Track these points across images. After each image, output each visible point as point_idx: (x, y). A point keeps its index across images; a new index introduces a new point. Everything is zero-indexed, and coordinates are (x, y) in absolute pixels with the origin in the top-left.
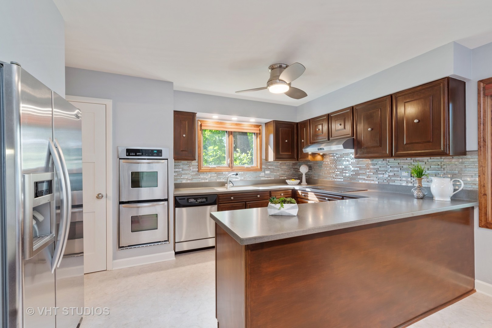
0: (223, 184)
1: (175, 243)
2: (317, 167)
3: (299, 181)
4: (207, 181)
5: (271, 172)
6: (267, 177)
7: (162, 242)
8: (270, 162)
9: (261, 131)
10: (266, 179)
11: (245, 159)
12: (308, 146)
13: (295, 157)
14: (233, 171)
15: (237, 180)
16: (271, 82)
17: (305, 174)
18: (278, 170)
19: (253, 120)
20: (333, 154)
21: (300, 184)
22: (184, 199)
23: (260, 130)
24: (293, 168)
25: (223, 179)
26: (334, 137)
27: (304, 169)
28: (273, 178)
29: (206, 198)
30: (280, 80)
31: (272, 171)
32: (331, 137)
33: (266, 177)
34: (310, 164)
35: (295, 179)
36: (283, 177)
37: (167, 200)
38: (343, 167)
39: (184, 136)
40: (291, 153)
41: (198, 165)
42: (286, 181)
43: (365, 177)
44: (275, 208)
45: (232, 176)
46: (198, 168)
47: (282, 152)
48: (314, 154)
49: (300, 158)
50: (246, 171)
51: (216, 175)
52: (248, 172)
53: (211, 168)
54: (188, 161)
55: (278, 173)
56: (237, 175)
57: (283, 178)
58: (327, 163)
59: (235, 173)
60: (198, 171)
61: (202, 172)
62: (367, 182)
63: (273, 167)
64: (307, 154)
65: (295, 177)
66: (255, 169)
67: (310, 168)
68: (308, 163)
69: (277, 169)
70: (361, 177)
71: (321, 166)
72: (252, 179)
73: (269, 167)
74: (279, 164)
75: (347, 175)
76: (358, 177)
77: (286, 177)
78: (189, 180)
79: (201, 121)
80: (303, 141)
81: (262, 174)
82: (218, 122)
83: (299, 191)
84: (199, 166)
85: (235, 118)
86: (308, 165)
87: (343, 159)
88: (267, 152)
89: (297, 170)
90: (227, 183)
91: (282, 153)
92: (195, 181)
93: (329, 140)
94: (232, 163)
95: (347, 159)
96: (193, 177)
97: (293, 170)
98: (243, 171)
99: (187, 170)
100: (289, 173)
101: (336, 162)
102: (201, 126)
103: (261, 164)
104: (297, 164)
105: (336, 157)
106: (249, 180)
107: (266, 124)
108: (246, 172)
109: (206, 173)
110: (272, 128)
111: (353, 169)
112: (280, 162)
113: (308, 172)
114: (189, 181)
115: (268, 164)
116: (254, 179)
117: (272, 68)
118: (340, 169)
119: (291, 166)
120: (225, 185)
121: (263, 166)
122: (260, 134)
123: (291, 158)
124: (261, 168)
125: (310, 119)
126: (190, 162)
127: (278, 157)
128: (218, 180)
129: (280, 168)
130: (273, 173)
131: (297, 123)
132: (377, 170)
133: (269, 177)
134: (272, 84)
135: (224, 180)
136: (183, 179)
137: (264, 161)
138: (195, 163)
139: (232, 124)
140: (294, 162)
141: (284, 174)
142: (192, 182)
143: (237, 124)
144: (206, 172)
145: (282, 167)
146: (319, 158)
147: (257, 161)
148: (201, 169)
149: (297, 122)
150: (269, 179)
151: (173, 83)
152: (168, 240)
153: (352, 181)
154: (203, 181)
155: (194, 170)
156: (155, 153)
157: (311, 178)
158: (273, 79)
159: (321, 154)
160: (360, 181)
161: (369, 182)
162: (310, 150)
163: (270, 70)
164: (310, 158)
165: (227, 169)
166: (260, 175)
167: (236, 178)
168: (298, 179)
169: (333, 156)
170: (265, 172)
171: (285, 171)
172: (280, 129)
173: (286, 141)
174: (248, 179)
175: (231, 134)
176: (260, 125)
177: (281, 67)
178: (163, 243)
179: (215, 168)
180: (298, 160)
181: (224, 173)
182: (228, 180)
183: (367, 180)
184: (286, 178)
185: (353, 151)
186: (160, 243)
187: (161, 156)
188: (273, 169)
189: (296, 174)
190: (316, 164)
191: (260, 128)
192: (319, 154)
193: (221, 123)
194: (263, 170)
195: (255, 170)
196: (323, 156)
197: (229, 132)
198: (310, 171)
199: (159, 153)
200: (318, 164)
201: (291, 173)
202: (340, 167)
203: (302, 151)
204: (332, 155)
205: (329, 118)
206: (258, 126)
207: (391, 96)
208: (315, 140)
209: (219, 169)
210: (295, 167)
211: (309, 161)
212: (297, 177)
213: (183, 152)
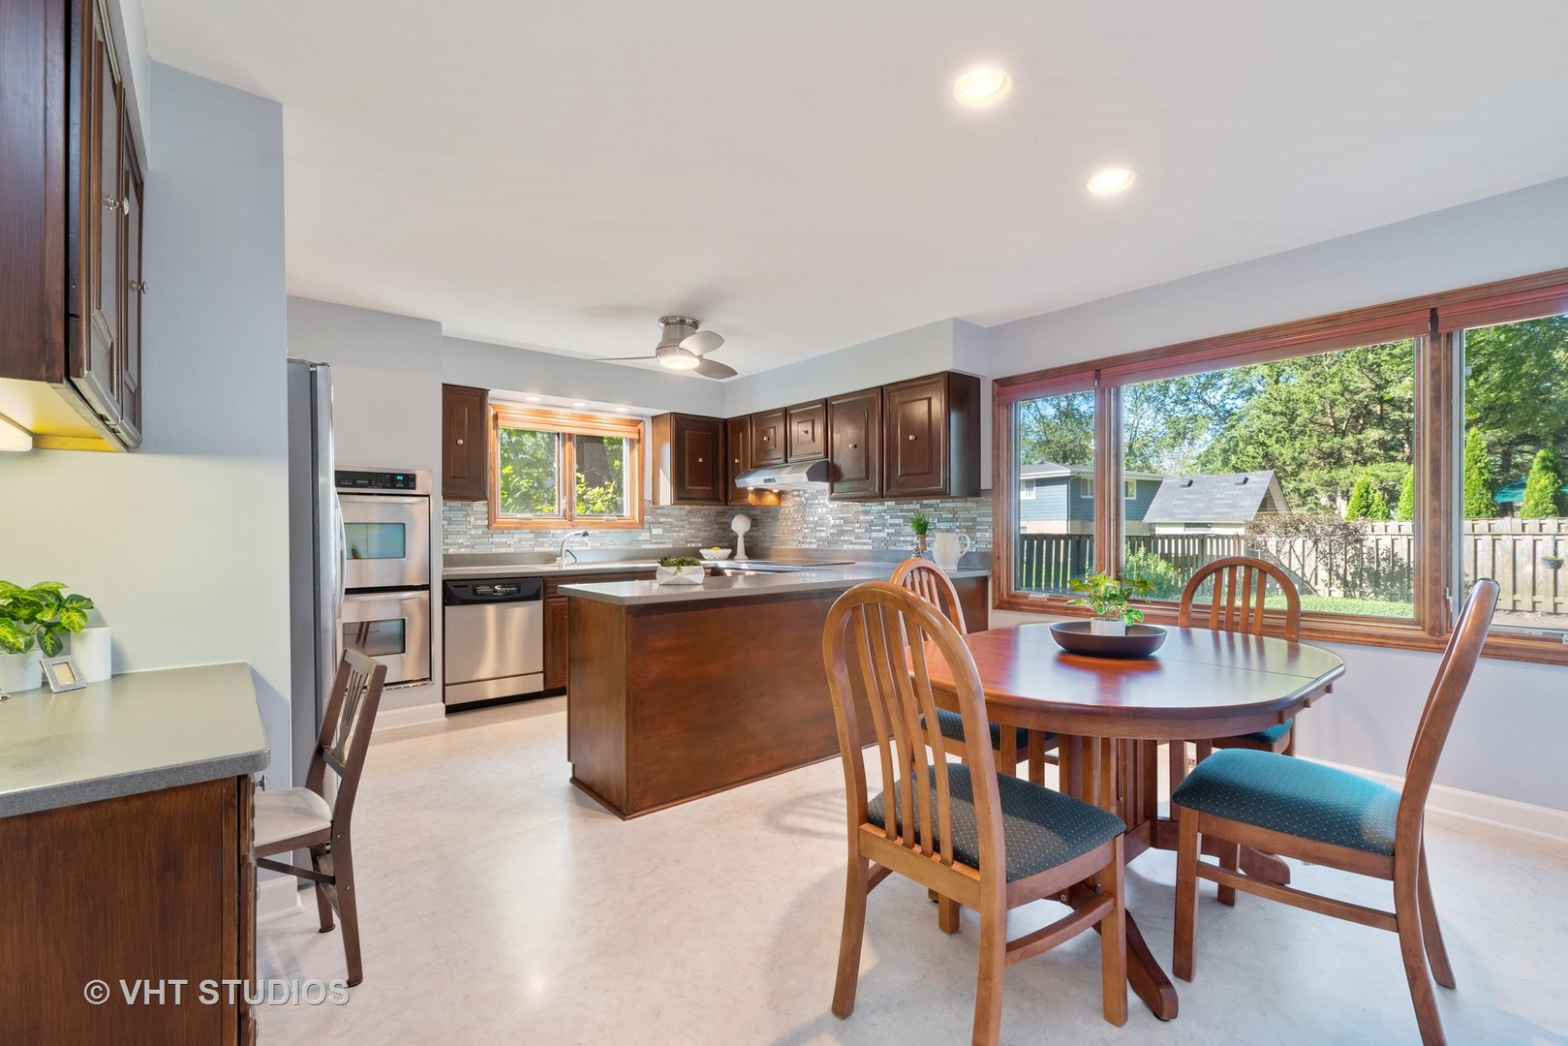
0: (550, 558)
1: (444, 685)
2: (769, 520)
3: (729, 551)
4: (511, 550)
5: (664, 529)
6: (657, 543)
7: (416, 681)
8: (662, 508)
9: (642, 434)
10: (655, 546)
11: (599, 501)
12: (747, 474)
13: (721, 497)
14: (574, 526)
15: (584, 548)
16: (663, 348)
17: (744, 537)
18: (683, 526)
19: (623, 410)
20: (799, 491)
21: (731, 557)
22: (467, 586)
23: (639, 433)
24: (717, 523)
25: (551, 546)
26: (799, 456)
27: (740, 525)
28: (671, 546)
29: (518, 586)
30: (680, 349)
31: (669, 528)
32: (791, 455)
33: (653, 543)
34: (755, 512)
35: (722, 548)
36: (693, 542)
37: (427, 587)
38: (816, 519)
39: (461, 442)
40: (710, 488)
41: (488, 513)
42: (701, 551)
43: (852, 538)
44: (668, 573)
45: (571, 539)
46: (488, 519)
47: (690, 485)
48: (760, 492)
49: (730, 498)
50: (607, 528)
51: (532, 535)
52: (611, 530)
53: (521, 519)
54: (464, 503)
55: (682, 535)
56: (586, 534)
57: (693, 545)
58: (787, 510)
59: (582, 532)
60: (488, 527)
61: (498, 528)
62: (856, 547)
63: (670, 520)
64: (744, 492)
65: (721, 544)
66: (629, 523)
67: (755, 522)
68: (751, 512)
69: (680, 523)
70: (847, 538)
71: (775, 518)
72: (621, 547)
73: (661, 520)
74: (684, 512)
75: (823, 534)
76: (842, 538)
77: (699, 542)
78: (467, 547)
79: (494, 407)
80: (736, 461)
81: (645, 536)
82: (538, 411)
83: (726, 571)
84: (491, 516)
85: (580, 404)
86: (749, 516)
87: (817, 501)
88: (656, 484)
89: (726, 527)
90: (561, 556)
91: (690, 488)
92: (480, 550)
93: (787, 462)
94: (571, 510)
95: (822, 501)
96: (476, 540)
97: (716, 527)
98: (599, 528)
99: (461, 523)
100: (707, 534)
101: (803, 507)
102: (496, 417)
103: (642, 512)
104: (726, 513)
105: (803, 499)
106: (614, 550)
107: (654, 418)
108: (606, 530)
109: (508, 531)
110: (667, 430)
111: (832, 522)
112: (687, 507)
113: (751, 530)
114: (463, 551)
115: (659, 511)
116: (625, 547)
117: (666, 321)
118: (811, 523)
119: (712, 518)
120: (555, 560)
121: (647, 518)
122: (639, 442)
123: (712, 498)
124: (642, 521)
125: (751, 415)
126: (469, 505)
127: (681, 495)
128: (536, 549)
129: (686, 523)
130: (670, 534)
131: (726, 420)
132: (871, 523)
133: (661, 543)
134: (666, 353)
135: (552, 549)
136: (452, 544)
137: (648, 505)
138: (479, 506)
139: (573, 416)
140: (719, 508)
141: (697, 537)
142: (474, 551)
143: (584, 418)
144: (507, 528)
145: (692, 520)
146: (770, 499)
147: (632, 505)
148: (495, 522)
149: (726, 417)
150: (661, 546)
151: (440, 324)
152: (430, 678)
153: (833, 547)
154: (503, 550)
155: (479, 522)
156: (400, 481)
157: (756, 545)
158: (668, 345)
159: (776, 491)
160: (845, 547)
161: (860, 547)
162: (752, 481)
163: (662, 325)
164: (751, 499)
165: (561, 524)
166: (640, 538)
167: (582, 543)
168: (727, 548)
169: (798, 496)
170: (650, 532)
171: (697, 530)
172: (687, 432)
173: (700, 460)
174: (610, 547)
175: (570, 440)
176: (641, 421)
177: (682, 322)
178: (419, 683)
179: (530, 519)
180: (727, 505)
181: (552, 532)
182: (564, 549)
183: (855, 544)
184: (700, 545)
185: (826, 486)
186: (411, 685)
187: (414, 488)
188: (671, 523)
189: (723, 537)
190: (767, 512)
191: (640, 426)
192: (771, 491)
193: (545, 413)
194: (646, 526)
195: (629, 526)
196: (780, 495)
197: (564, 434)
198: (755, 529)
199: (409, 481)
200: (770, 512)
201: (713, 534)
202: (811, 519)
203: (734, 484)
204: (796, 493)
205: (786, 414)
206: (635, 423)
207: (882, 388)
208: (760, 460)
209: (540, 523)
210: (723, 521)
211: (750, 506)
212: (727, 544)
213: (458, 480)
